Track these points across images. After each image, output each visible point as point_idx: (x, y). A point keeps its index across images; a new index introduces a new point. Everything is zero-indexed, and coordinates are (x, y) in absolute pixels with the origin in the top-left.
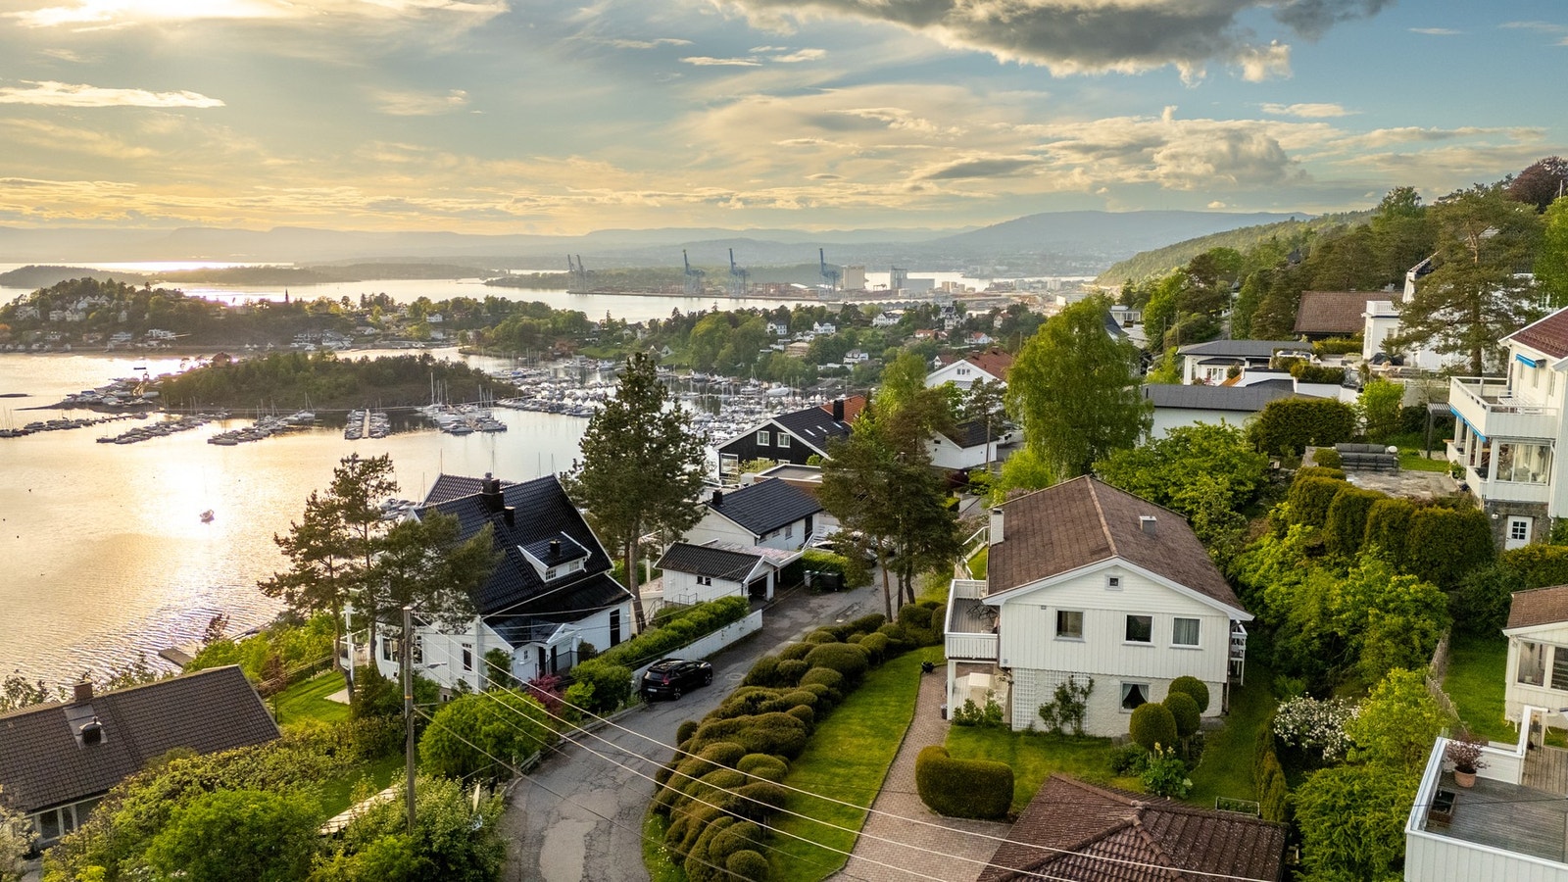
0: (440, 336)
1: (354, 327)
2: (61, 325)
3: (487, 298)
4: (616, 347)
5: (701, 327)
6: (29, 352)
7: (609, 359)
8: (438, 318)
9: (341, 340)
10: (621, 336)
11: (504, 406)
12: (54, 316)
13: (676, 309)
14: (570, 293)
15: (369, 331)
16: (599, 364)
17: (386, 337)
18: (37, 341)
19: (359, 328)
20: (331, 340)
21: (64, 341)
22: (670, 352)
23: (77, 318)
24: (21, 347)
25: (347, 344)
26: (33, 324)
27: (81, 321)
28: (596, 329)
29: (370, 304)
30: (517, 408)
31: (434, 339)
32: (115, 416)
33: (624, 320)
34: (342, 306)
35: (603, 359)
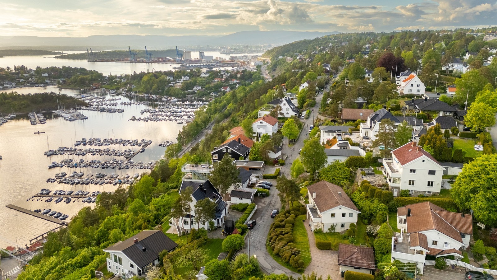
0: (49, 81)
1: (15, 79)
3: (63, 67)
4: (115, 85)
5: (145, 78)
7: (114, 89)
8: (46, 75)
9: (11, 84)
10: (116, 81)
11: (83, 109)
13: (135, 72)
14: (88, 61)
15: (21, 80)
16: (111, 91)
17: (28, 83)
19: (17, 80)
20: (7, 84)
22: (135, 87)
25: (14, 85)
28: (107, 78)
29: (18, 69)
30: (89, 110)
31: (46, 83)
33: (116, 75)
34: (7, 70)
35: (112, 90)
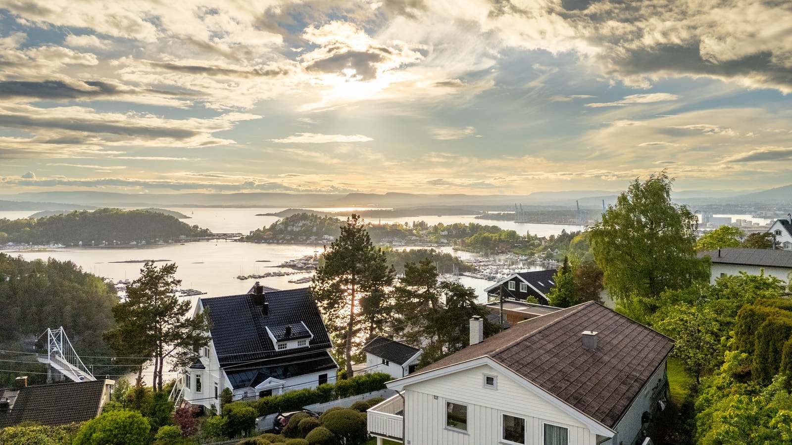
0: (446, 241)
1: (407, 236)
2: (291, 233)
3: (470, 224)
4: (530, 249)
5: (576, 239)
6: (278, 243)
7: (525, 255)
8: (446, 233)
9: (400, 242)
10: (534, 243)
11: (466, 276)
12: (289, 229)
13: (564, 230)
14: (516, 222)
15: (414, 238)
16: (520, 257)
17: (420, 241)
18: (281, 239)
19: (409, 237)
20: (397, 242)
21: (292, 239)
22: (559, 252)
23: (297, 230)
24: (275, 241)
25: (403, 244)
26: (281, 231)
27: (299, 231)
28: (521, 239)
29: (417, 225)
30: (472, 277)
31: (442, 243)
32: (299, 271)
33: (536, 235)
34: (405, 227)
35: (522, 255)
